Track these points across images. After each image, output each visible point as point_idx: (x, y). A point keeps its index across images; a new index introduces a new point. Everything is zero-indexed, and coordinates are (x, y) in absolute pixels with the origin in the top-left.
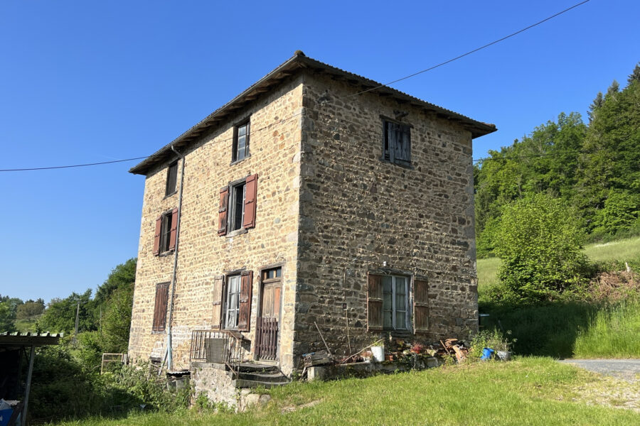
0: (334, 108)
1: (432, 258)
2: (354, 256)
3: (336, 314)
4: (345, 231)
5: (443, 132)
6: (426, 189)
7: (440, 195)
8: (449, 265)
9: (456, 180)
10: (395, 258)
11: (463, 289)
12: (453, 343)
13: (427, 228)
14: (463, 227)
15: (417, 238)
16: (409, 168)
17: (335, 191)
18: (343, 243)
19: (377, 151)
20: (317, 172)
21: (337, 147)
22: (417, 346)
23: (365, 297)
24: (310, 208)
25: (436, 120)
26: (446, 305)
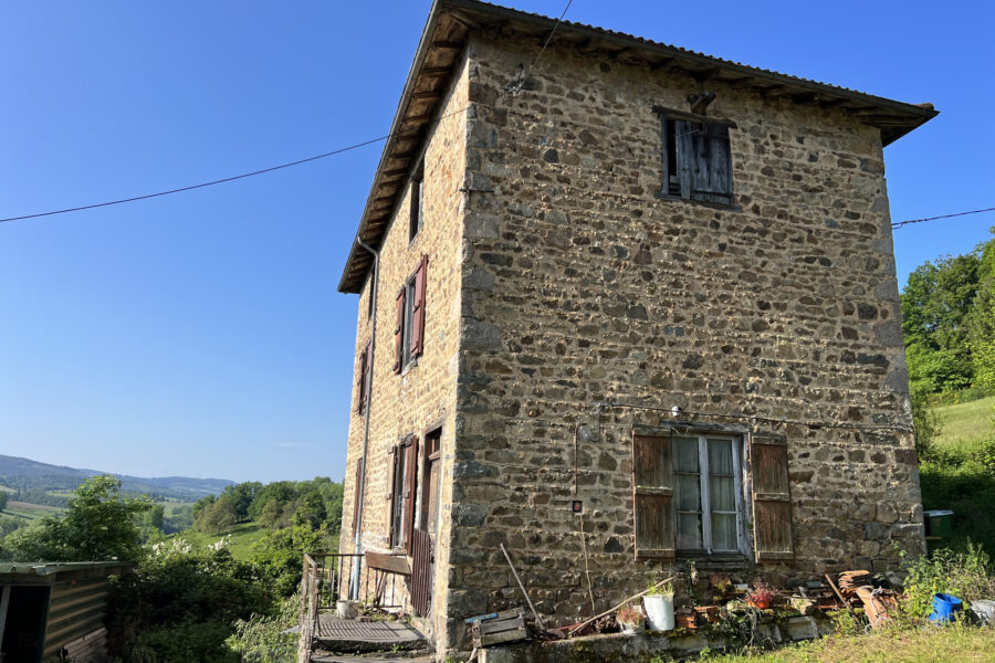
0: (544, 100)
1: (796, 394)
2: (600, 398)
3: (555, 524)
4: (574, 346)
5: (809, 131)
6: (773, 250)
7: (809, 260)
8: (840, 408)
9: (846, 226)
10: (702, 399)
11: (879, 458)
12: (858, 581)
13: (780, 329)
14: (872, 323)
15: (757, 352)
16: (730, 207)
17: (548, 266)
18: (571, 372)
19: (650, 177)
20: (503, 229)
21: (553, 177)
22: (760, 591)
23: (627, 484)
24: (488, 302)
25: (792, 109)
26: (838, 495)
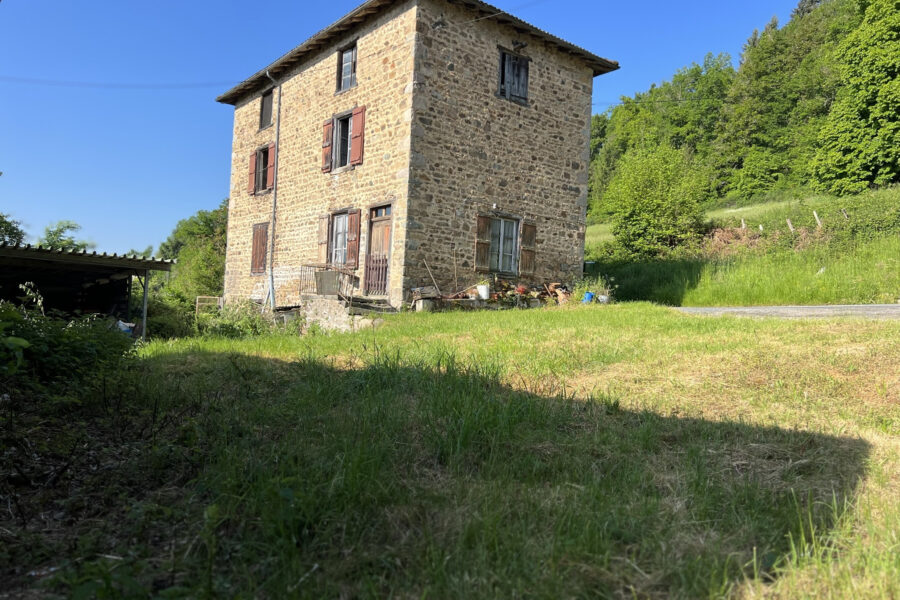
0: (449, 35)
1: (542, 203)
2: (465, 197)
3: (444, 253)
4: (456, 170)
5: (563, 67)
6: (541, 130)
7: (555, 137)
8: (559, 211)
9: (573, 121)
10: (505, 201)
11: (570, 236)
12: (556, 287)
13: (539, 171)
14: (576, 172)
15: (529, 181)
16: (526, 105)
17: (447, 127)
18: (454, 183)
19: (493, 84)
20: (429, 106)
21: (451, 79)
22: (521, 287)
23: (473, 238)
24: (421, 143)
25: (557, 54)
26: (553, 251)
